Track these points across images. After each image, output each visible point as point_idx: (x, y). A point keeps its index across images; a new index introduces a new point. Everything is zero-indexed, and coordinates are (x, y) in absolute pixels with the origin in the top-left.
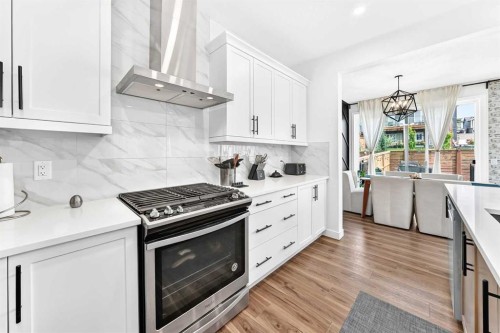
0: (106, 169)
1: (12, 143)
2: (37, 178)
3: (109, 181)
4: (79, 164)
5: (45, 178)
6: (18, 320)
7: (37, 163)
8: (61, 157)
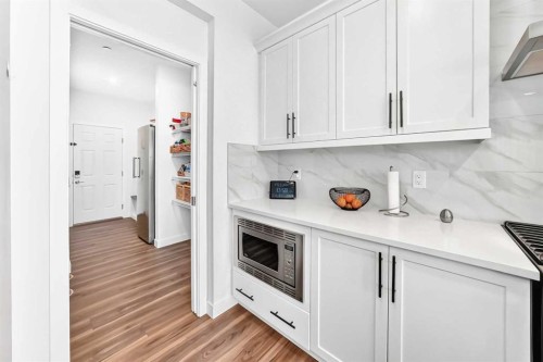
0: (485, 184)
1: (401, 155)
2: (415, 186)
3: (491, 201)
4: (451, 175)
5: (420, 187)
6: (393, 301)
7: (415, 173)
8: (434, 168)
